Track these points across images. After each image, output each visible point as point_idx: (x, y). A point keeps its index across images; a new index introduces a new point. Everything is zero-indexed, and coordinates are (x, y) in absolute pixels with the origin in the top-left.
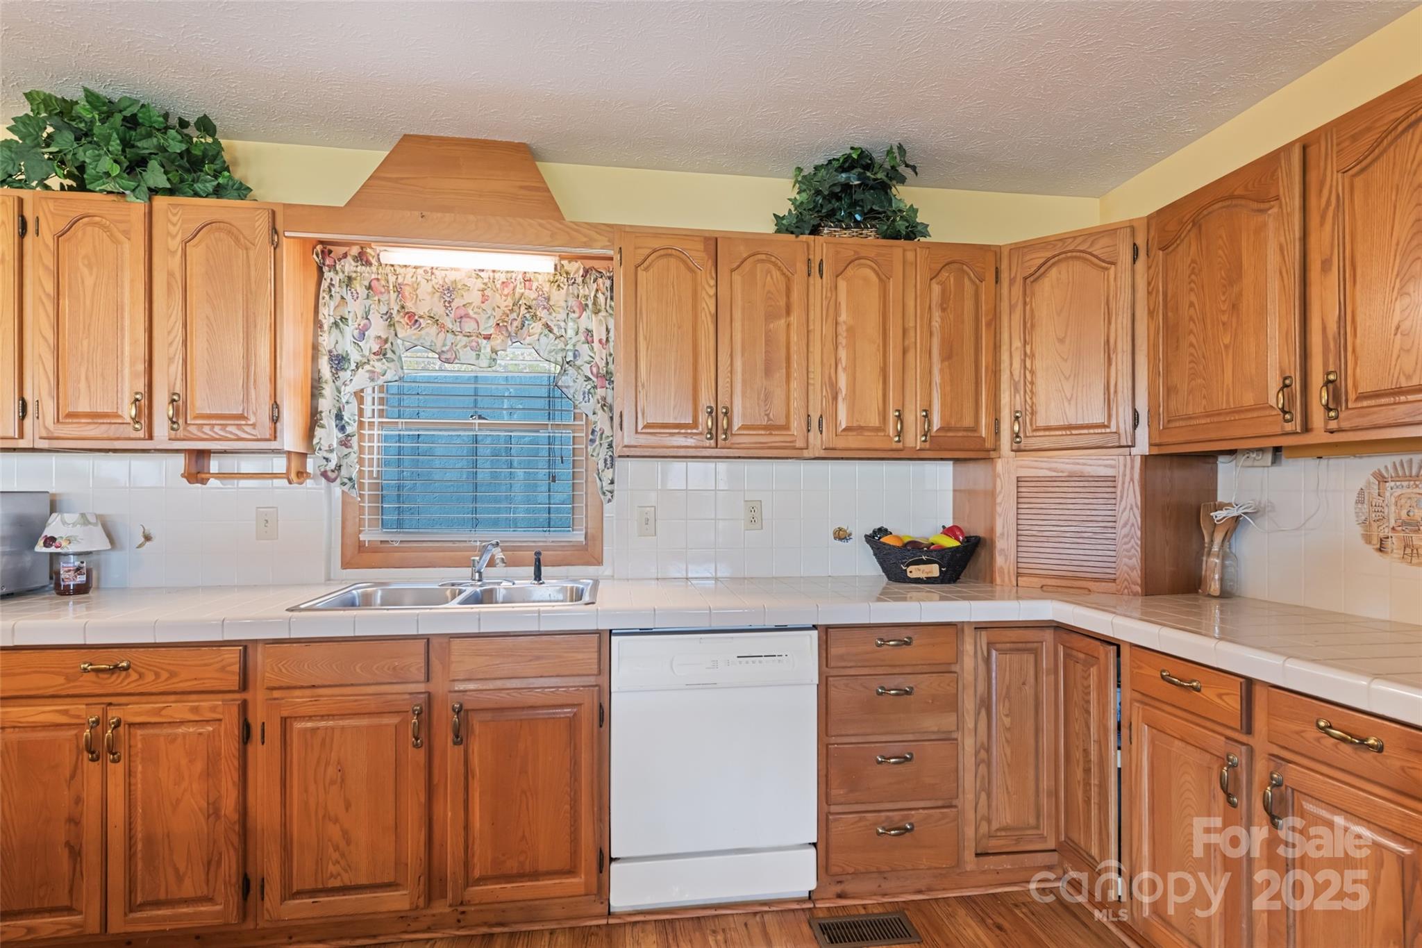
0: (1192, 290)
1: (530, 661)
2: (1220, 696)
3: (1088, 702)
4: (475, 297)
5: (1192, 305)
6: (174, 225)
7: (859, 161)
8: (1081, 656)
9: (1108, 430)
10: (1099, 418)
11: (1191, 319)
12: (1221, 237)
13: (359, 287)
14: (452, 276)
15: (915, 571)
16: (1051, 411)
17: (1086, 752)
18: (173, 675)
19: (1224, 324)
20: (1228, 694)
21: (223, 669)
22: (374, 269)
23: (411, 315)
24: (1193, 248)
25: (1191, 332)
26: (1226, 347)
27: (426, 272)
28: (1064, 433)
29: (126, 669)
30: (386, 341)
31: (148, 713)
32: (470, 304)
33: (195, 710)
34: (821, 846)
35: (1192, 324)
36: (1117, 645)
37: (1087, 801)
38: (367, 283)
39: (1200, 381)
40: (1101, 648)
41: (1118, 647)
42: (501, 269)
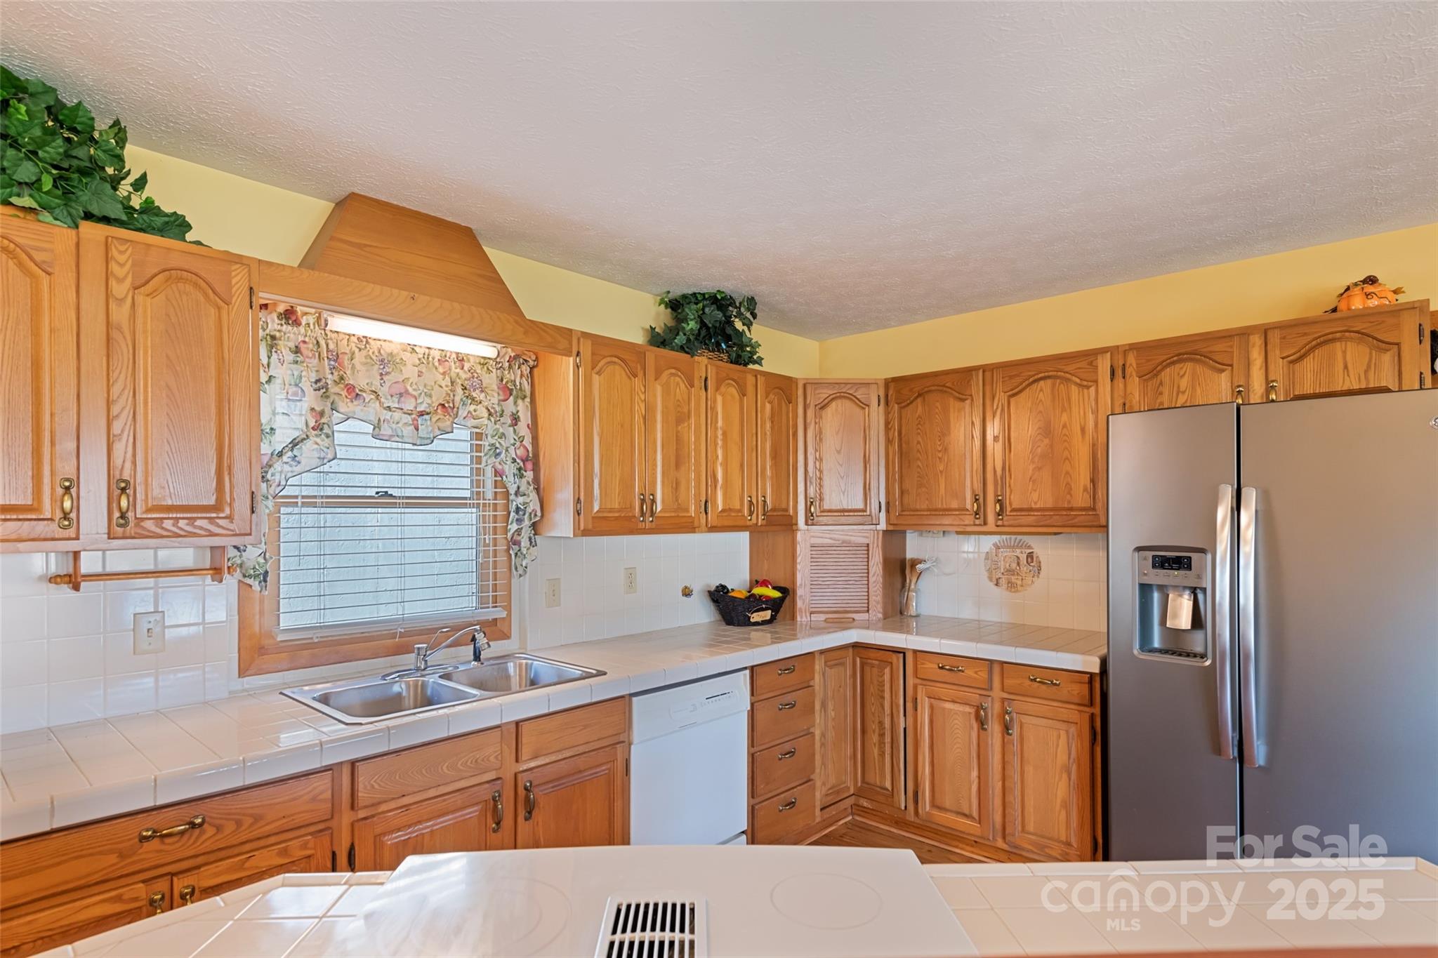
0: (919, 434)
1: (582, 730)
2: (976, 673)
3: (883, 691)
4: (410, 372)
5: (919, 443)
6: (122, 265)
7: (721, 302)
8: (877, 662)
9: (865, 514)
10: (861, 506)
11: (918, 451)
12: (937, 408)
13: (284, 347)
14: (387, 348)
15: (756, 617)
16: (833, 499)
17: (881, 723)
18: (257, 818)
19: (939, 458)
20: (981, 671)
21: (314, 799)
22: (302, 329)
23: (350, 388)
24: (920, 408)
25: (918, 459)
26: (941, 472)
27: (358, 339)
28: (840, 514)
29: (201, 825)
30: (322, 414)
31: (230, 870)
32: (408, 379)
33: (284, 852)
34: (749, 832)
35: (919, 454)
36: (902, 652)
37: (882, 754)
38: (292, 345)
39: (924, 489)
40: (894, 656)
41: (904, 653)
42: (435, 347)
